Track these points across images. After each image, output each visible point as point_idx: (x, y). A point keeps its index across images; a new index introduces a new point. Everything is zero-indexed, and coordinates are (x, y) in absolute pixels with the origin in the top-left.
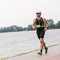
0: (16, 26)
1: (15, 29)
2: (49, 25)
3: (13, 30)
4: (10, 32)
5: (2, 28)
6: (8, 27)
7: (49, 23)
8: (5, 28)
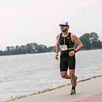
0: (35, 44)
1: (34, 48)
2: (91, 42)
3: (31, 51)
4: (26, 54)
5: (13, 47)
6: (22, 46)
7: (91, 39)
8: (17, 47)
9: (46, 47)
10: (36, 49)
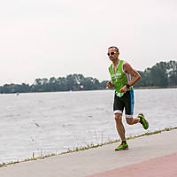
0: (81, 76)
1: (79, 83)
4: (68, 90)
5: (46, 80)
6: (60, 78)
7: (168, 71)
9: (97, 81)
10: (81, 84)
